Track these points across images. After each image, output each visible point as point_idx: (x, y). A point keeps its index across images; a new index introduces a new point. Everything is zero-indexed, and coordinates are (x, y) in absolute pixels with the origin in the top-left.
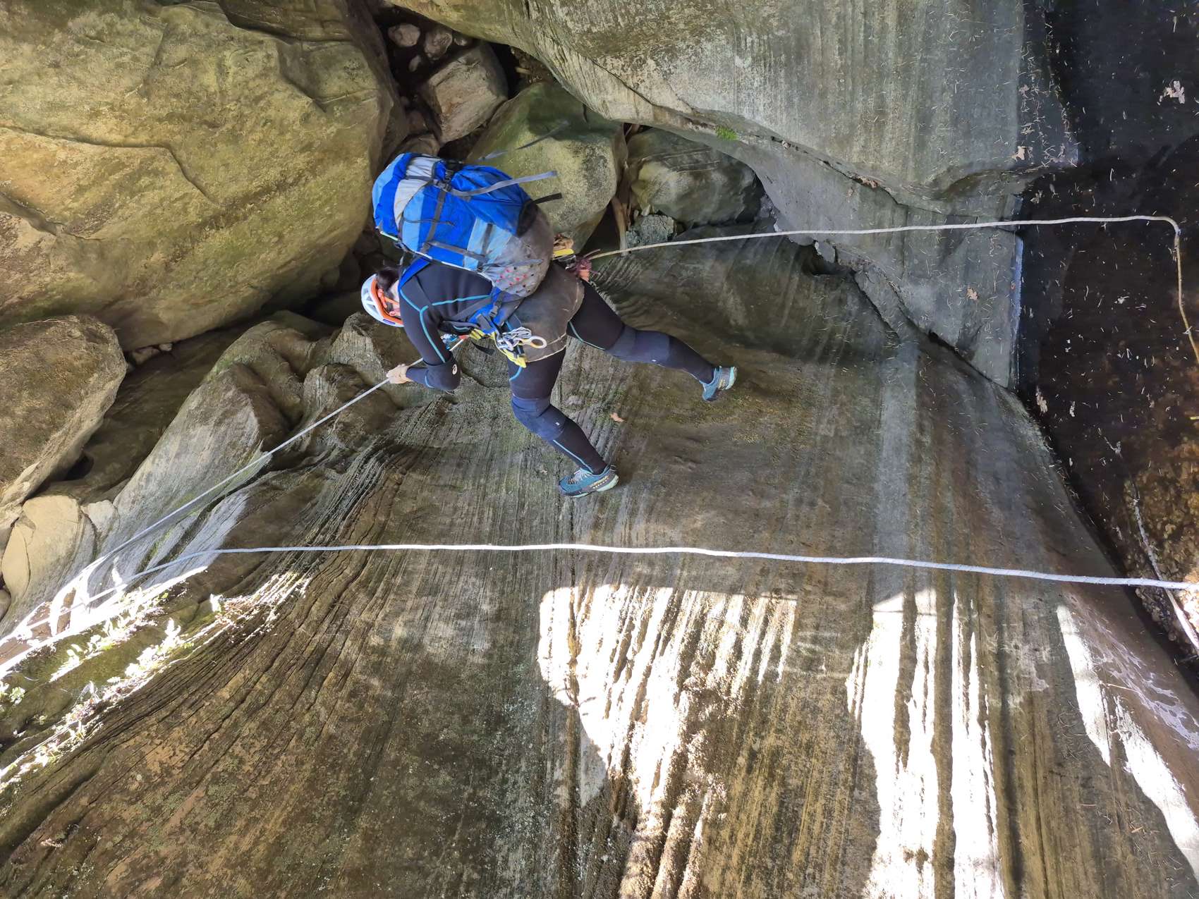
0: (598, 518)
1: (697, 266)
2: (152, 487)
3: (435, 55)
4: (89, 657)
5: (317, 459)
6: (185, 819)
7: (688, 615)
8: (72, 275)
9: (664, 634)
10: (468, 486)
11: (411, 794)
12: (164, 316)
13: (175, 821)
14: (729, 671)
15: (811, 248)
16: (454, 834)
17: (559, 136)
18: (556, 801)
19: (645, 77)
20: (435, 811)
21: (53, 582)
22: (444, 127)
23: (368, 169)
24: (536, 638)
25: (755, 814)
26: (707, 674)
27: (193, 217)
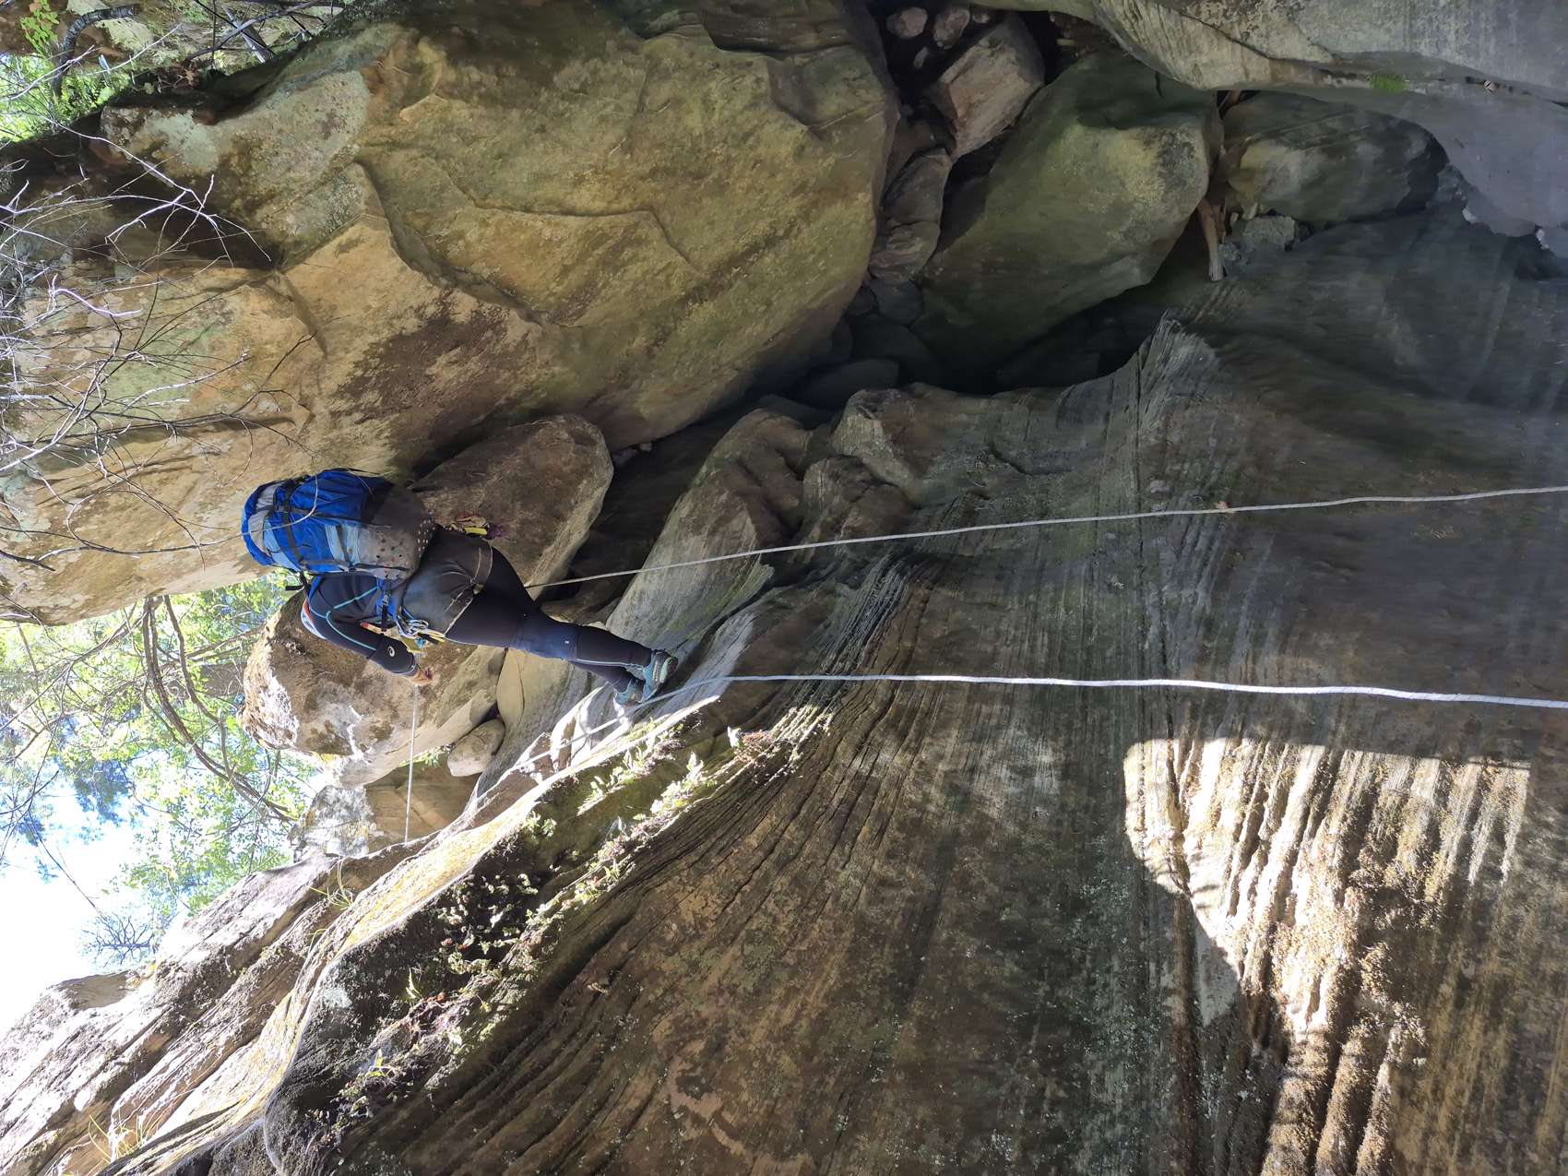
0: (1203, 648)
1: (1336, 283)
2: (645, 606)
3: (945, 43)
4: (612, 791)
5: (823, 573)
6: (724, 977)
7: (1350, 784)
8: (556, 369)
9: (1314, 809)
10: (1013, 604)
11: (971, 984)
12: (646, 411)
13: (713, 979)
14: (1419, 863)
15: (1530, 240)
16: (1030, 1039)
17: (1122, 124)
18: (1167, 1014)
19: (1259, 22)
20: (1002, 1007)
21: (548, 711)
22: (959, 136)
23: (870, 206)
24: (1122, 804)
25: (1471, 1065)
26: (1385, 867)
27: (677, 290)
